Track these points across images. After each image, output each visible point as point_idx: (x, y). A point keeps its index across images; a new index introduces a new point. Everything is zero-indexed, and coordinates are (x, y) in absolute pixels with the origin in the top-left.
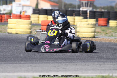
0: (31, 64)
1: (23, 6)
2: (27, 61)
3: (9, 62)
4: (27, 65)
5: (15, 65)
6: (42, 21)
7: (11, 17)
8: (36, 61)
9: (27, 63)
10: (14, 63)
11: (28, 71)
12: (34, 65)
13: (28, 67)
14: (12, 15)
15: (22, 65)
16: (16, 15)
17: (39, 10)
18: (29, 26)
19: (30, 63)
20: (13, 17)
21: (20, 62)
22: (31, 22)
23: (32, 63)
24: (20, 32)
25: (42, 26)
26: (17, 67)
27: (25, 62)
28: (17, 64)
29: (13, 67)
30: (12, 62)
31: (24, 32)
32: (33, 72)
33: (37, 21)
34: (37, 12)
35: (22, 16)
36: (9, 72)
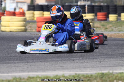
0: (26, 64)
1: (17, 2)
2: (22, 61)
3: (3, 62)
4: (22, 64)
5: (10, 64)
6: (37, 18)
7: (5, 15)
8: (32, 60)
9: (22, 63)
10: (8, 63)
11: (23, 71)
12: (29, 64)
13: (23, 66)
14: (5, 13)
15: (16, 65)
16: (10, 12)
17: (34, 6)
18: (23, 23)
19: (26, 62)
20: (6, 14)
21: (14, 61)
22: (26, 19)
23: (27, 62)
24: (15, 29)
25: (37, 23)
26: (11, 67)
27: (20, 62)
28: (12, 64)
29: (7, 67)
30: (6, 62)
31: (19, 29)
32: (29, 72)
33: (33, 18)
34: (32, 8)
35: (16, 13)
36: (3, 73)
